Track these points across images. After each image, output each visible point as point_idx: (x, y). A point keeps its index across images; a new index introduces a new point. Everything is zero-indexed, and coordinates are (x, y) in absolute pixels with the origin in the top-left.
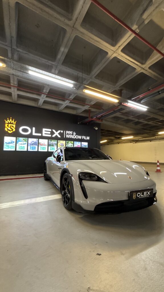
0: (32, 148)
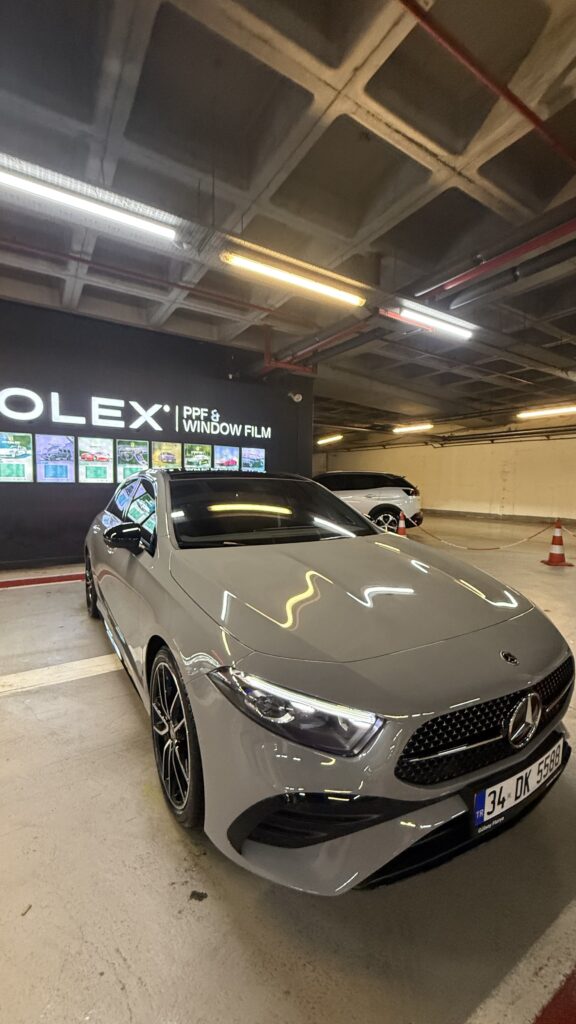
0: (51, 473)
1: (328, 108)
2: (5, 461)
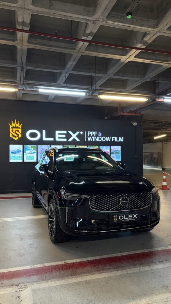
1: (125, 60)
2: (28, 155)
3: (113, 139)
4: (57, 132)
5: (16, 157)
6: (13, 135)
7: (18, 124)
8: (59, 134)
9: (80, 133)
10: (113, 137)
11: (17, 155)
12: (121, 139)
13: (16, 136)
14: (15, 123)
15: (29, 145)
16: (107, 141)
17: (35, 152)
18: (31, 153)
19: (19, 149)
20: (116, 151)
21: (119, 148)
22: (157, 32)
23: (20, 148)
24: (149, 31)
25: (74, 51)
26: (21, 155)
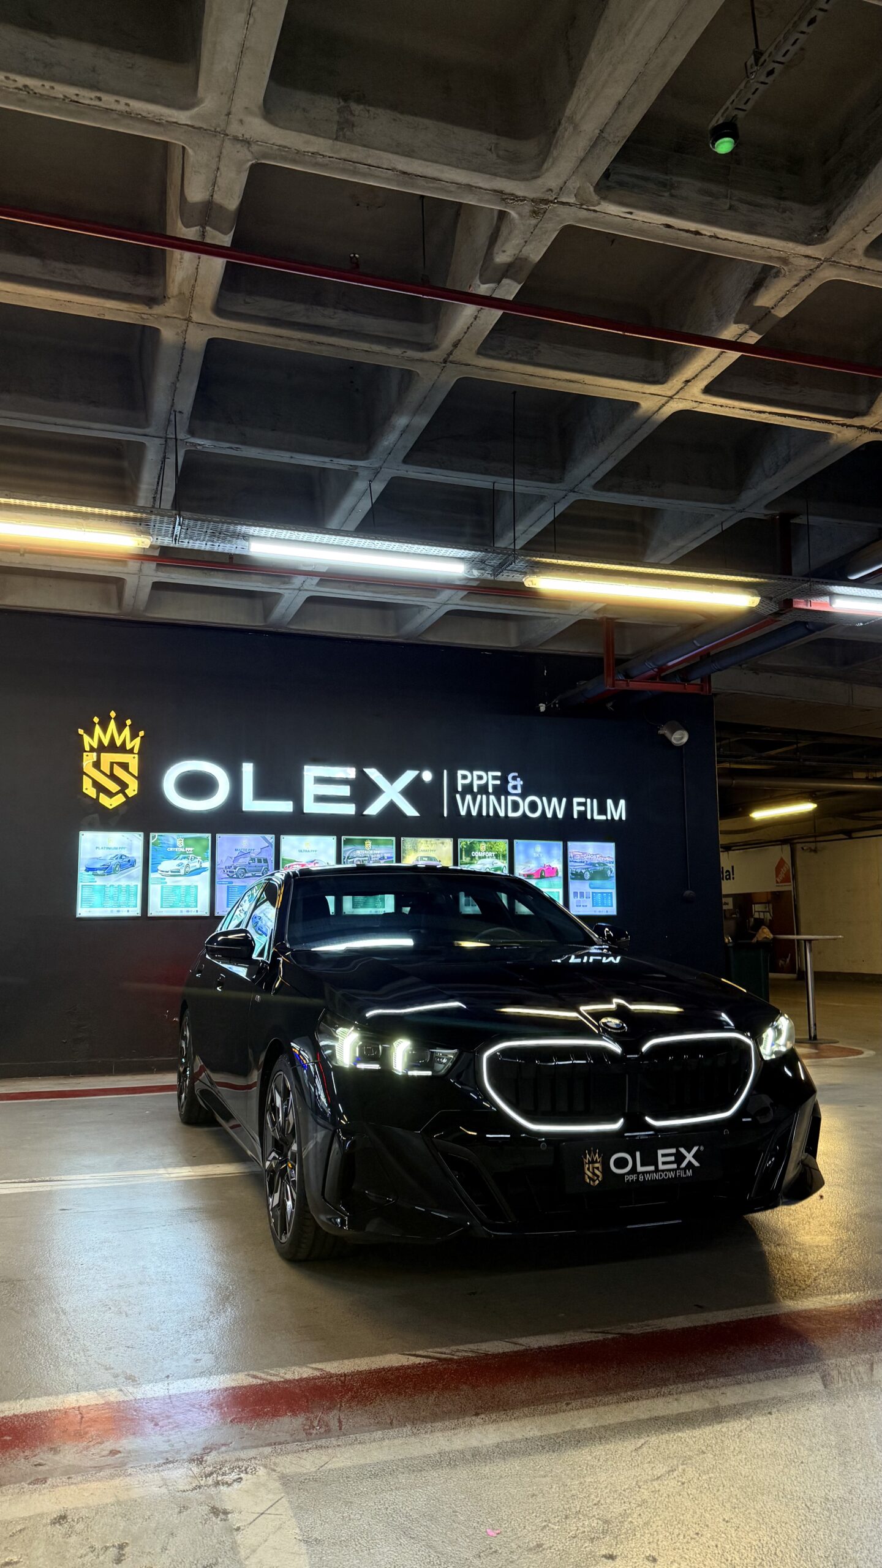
1: (660, 408)
2: (170, 881)
3: (576, 809)
4: (311, 772)
5: (111, 892)
6: (96, 784)
7: (127, 732)
8: (321, 780)
9: (418, 779)
10: (576, 800)
11: (113, 880)
12: (618, 810)
13: (113, 787)
14: (112, 725)
15: (175, 835)
16: (549, 815)
17: (204, 869)
18: (182, 872)
19: (124, 852)
20: (593, 865)
21: (604, 853)
22: (821, 262)
23: (130, 849)
24: (785, 261)
25: (426, 355)
26: (133, 883)
